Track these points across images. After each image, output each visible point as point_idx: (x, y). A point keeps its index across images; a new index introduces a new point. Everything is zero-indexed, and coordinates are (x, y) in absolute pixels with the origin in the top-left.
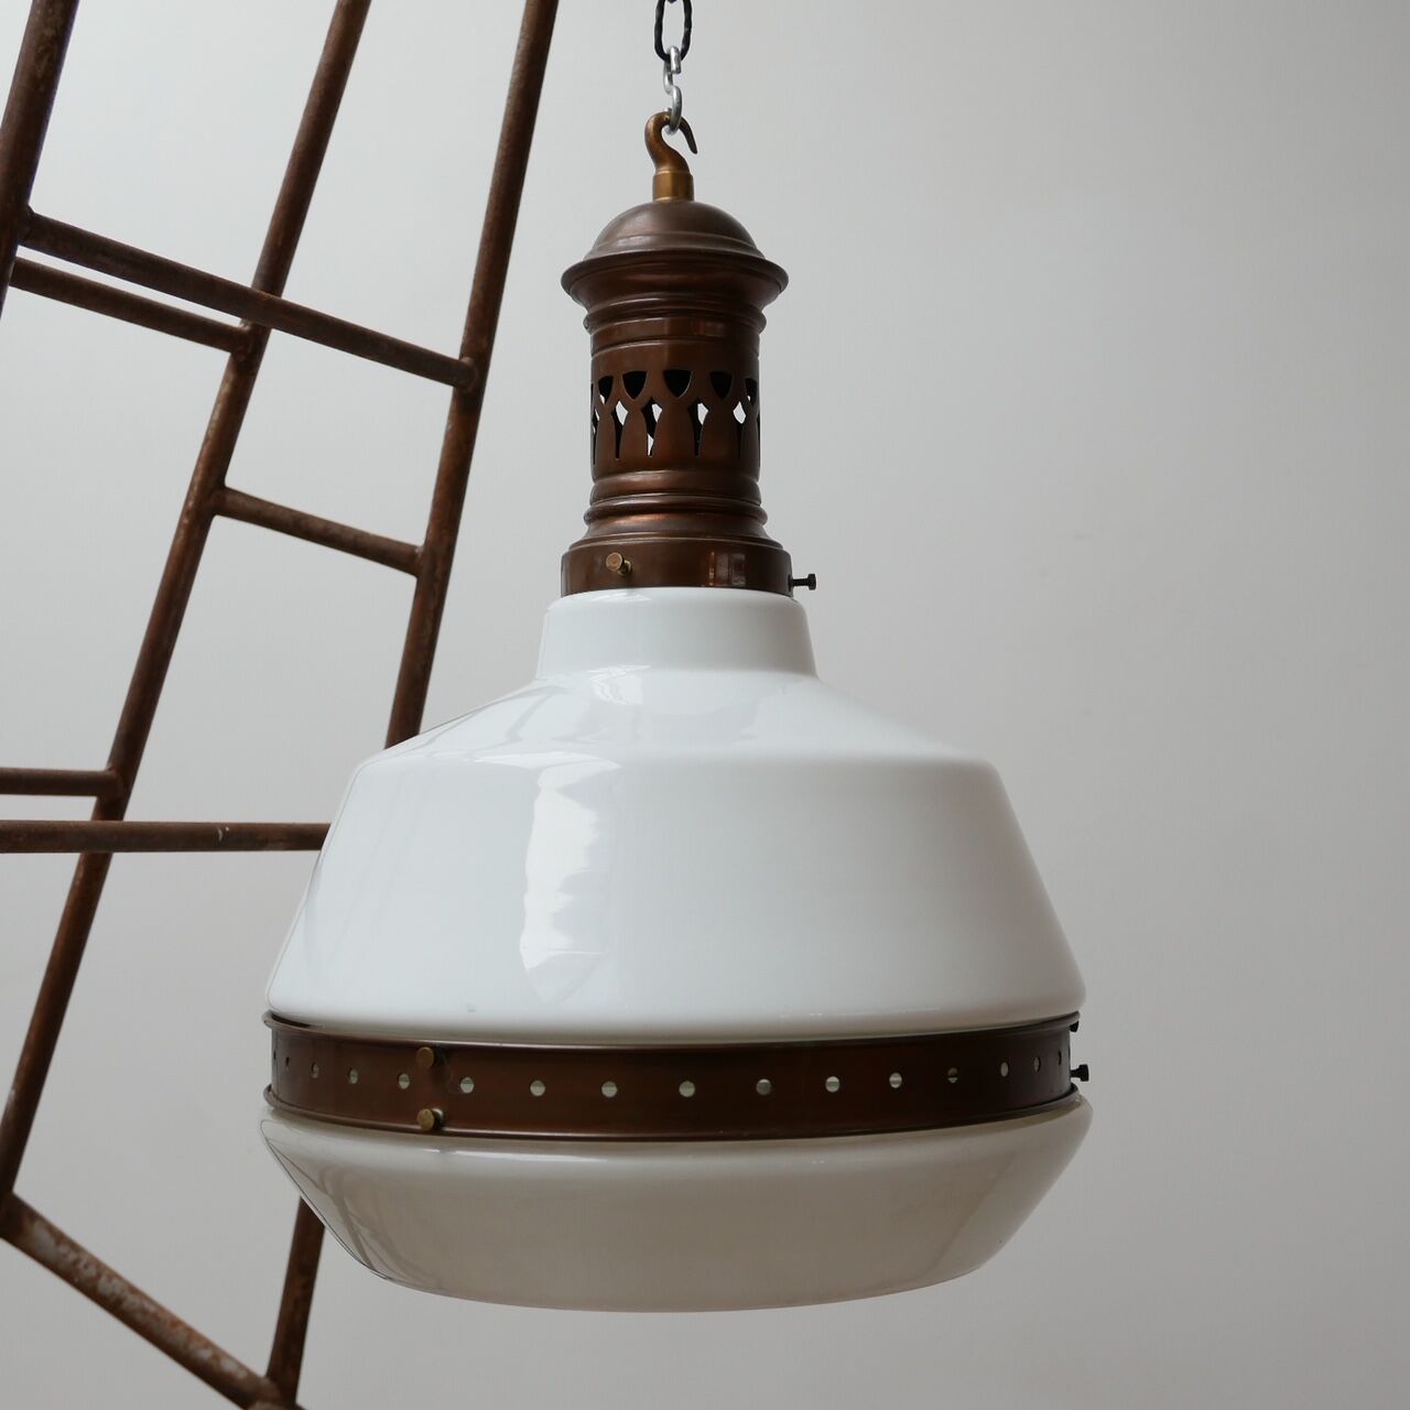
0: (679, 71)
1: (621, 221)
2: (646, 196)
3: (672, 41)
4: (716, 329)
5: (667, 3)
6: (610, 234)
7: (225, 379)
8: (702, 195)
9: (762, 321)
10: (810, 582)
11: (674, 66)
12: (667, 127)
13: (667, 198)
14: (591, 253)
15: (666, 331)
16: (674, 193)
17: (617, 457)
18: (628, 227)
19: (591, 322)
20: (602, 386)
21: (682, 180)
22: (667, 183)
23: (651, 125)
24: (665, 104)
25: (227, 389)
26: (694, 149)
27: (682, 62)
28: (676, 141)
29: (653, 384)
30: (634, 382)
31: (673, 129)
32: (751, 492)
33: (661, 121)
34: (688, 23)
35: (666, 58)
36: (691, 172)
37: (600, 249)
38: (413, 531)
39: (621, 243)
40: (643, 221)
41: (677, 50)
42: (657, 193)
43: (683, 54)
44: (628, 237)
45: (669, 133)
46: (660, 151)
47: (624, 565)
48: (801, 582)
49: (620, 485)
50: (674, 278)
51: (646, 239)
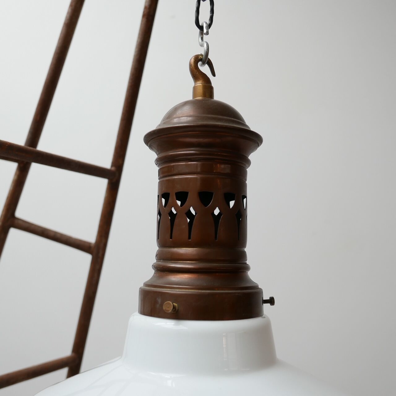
0: (207, 33)
1: (176, 109)
2: (189, 97)
3: (204, 19)
4: (223, 168)
5: (201, 2)
6: (170, 116)
7: (16, 174)
8: (218, 96)
10: (271, 301)
11: (205, 31)
12: (200, 63)
13: (200, 98)
14: (159, 125)
15: (199, 170)
16: (204, 95)
17: (171, 238)
18: (179, 113)
19: (159, 161)
20: (164, 195)
21: (208, 90)
22: (200, 90)
23: (193, 60)
24: (201, 51)
25: (16, 177)
26: (214, 74)
27: (209, 30)
28: (205, 69)
29: (192, 197)
30: (182, 196)
31: (204, 63)
32: (243, 255)
33: (197, 59)
34: (212, 11)
35: (201, 28)
36: (213, 85)
37: (164, 123)
39: (176, 120)
40: (187, 110)
41: (206, 23)
42: (195, 95)
43: (209, 26)
44: (179, 117)
45: (201, 65)
46: (196, 74)
47: (174, 307)
48: (266, 302)
49: (173, 254)
50: (206, 140)
51: (189, 119)
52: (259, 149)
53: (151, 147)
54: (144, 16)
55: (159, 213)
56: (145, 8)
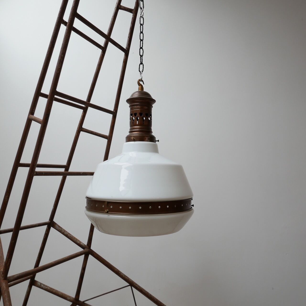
0: (142, 74)
1: (134, 93)
2: (137, 90)
3: (141, 70)
4: (146, 108)
6: (132, 95)
7: (82, 113)
8: (145, 90)
9: (152, 107)
10: (158, 141)
11: (141, 73)
12: (140, 81)
14: (130, 97)
15: (140, 108)
16: (141, 90)
17: (133, 124)
18: (135, 94)
19: (130, 106)
20: (131, 115)
21: (142, 88)
22: (140, 88)
23: (138, 81)
24: (140, 78)
25: (83, 115)
26: (144, 84)
28: (141, 83)
29: (138, 115)
30: (135, 114)
31: (141, 81)
32: (151, 129)
33: (139, 80)
34: (143, 68)
35: (140, 72)
38: (107, 134)
39: (134, 96)
40: (137, 93)
42: (139, 90)
43: (142, 72)
46: (139, 84)
47: (134, 138)
48: (157, 141)
49: (133, 128)
50: (141, 101)
51: (137, 96)
52: (155, 103)
53: (128, 103)
54: (123, 62)
55: (130, 119)
56: (124, 59)
